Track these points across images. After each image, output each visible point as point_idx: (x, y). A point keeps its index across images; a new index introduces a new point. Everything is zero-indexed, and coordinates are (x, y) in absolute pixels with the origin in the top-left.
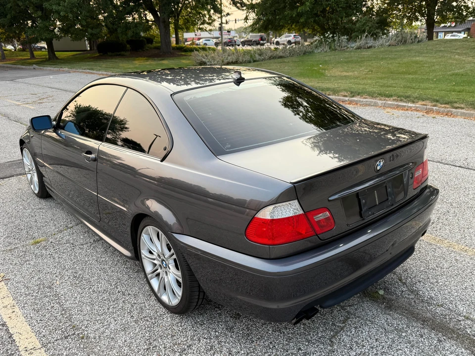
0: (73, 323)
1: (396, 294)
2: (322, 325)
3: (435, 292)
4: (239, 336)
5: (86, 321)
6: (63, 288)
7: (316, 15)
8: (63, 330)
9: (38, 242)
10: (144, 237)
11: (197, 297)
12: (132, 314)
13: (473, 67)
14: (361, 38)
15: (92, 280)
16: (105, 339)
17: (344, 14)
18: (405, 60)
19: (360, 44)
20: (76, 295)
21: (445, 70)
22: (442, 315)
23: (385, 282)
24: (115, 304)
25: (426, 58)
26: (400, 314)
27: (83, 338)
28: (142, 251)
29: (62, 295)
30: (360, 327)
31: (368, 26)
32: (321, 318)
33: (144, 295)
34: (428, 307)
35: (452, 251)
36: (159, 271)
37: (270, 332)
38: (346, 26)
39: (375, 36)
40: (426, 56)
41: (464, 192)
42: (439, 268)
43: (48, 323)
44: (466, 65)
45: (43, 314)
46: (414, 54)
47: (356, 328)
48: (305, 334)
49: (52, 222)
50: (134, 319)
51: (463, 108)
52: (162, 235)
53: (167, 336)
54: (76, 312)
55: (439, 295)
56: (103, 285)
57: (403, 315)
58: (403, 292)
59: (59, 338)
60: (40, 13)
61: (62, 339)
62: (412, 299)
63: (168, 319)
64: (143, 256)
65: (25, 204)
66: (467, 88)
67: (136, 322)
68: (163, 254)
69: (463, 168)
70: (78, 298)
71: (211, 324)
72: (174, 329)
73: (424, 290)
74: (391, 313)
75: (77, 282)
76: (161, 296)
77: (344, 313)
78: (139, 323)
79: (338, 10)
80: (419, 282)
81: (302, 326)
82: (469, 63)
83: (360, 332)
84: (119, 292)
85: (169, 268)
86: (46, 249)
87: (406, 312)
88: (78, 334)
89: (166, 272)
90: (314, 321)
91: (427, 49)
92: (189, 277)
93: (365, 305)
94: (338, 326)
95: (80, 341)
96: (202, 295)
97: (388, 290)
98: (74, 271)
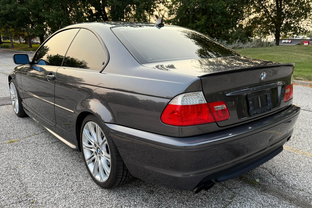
0: (27, 192)
1: (268, 182)
2: (215, 200)
3: (296, 182)
4: (152, 205)
5: (37, 192)
6: (25, 170)
7: (208, 27)
8: (18, 197)
9: (12, 142)
10: (85, 132)
11: (121, 174)
12: (73, 188)
13: (306, 59)
14: (235, 42)
15: (46, 166)
16: (49, 204)
17: (225, 27)
18: (263, 54)
19: (235, 46)
20: (33, 174)
21: (288, 60)
22: (304, 196)
23: (259, 174)
24: (61, 181)
25: (276, 54)
26: (272, 195)
27: (33, 203)
28: (83, 143)
29: (23, 174)
30: (243, 202)
31: (240, 35)
32: (214, 195)
33: (83, 176)
34: (293, 191)
35: (306, 157)
36: (95, 156)
37: (176, 203)
38: (226, 35)
39: (244, 42)
40: (276, 53)
41: (309, 123)
42: (298, 167)
43: (8, 192)
44: (301, 58)
45: (6, 186)
46: (268, 52)
47: (240, 203)
48: (202, 205)
49: (25, 131)
50: (74, 192)
51: (302, 80)
52: (97, 127)
53: (97, 203)
54: (31, 185)
55: (300, 184)
56: (54, 169)
57: (275, 196)
58: (273, 181)
59: (14, 202)
60: (37, 19)
61: (16, 203)
62: (280, 185)
63: (99, 192)
64: (84, 146)
65: (9, 120)
66: (303, 70)
67: (75, 193)
68: (98, 143)
69: (306, 110)
70: (34, 176)
71: (132, 197)
72: (103, 199)
73: (289, 180)
74: (266, 194)
75: (36, 167)
76: (95, 176)
77: (231, 193)
78: (77, 194)
79: (222, 24)
80: (285, 175)
81: (200, 200)
82: (303, 57)
83: (243, 206)
84: (65, 174)
85: (102, 153)
86: (17, 146)
87: (277, 194)
88: (30, 200)
89: (100, 157)
90: (209, 197)
91: (276, 49)
92: (116, 157)
93: (246, 188)
94: (227, 201)
95: (30, 205)
96: (125, 172)
97: (262, 179)
98: (34, 160)
